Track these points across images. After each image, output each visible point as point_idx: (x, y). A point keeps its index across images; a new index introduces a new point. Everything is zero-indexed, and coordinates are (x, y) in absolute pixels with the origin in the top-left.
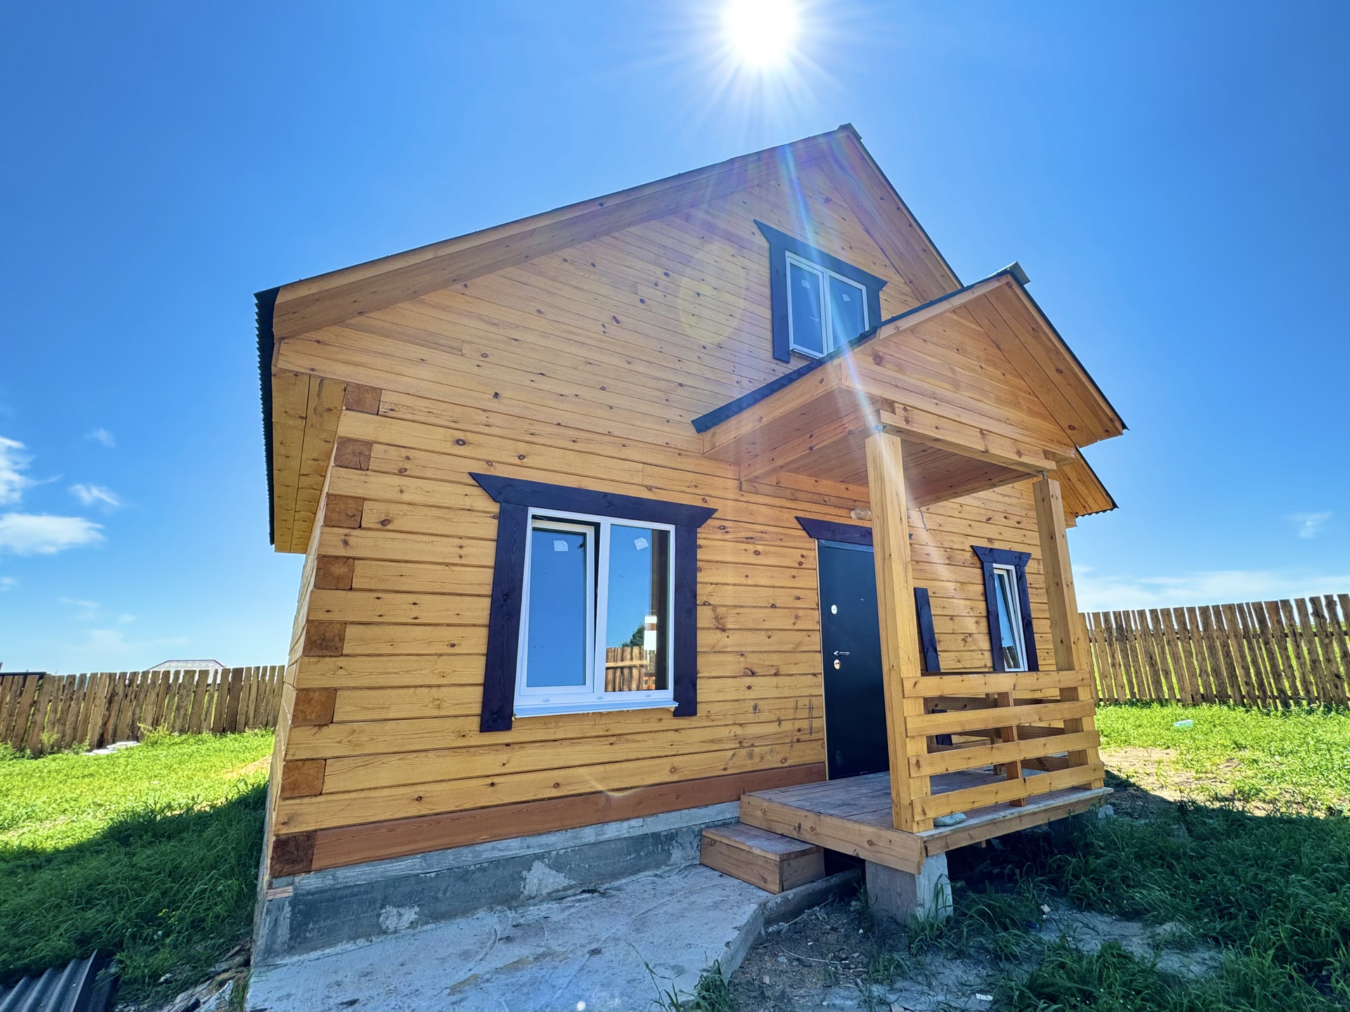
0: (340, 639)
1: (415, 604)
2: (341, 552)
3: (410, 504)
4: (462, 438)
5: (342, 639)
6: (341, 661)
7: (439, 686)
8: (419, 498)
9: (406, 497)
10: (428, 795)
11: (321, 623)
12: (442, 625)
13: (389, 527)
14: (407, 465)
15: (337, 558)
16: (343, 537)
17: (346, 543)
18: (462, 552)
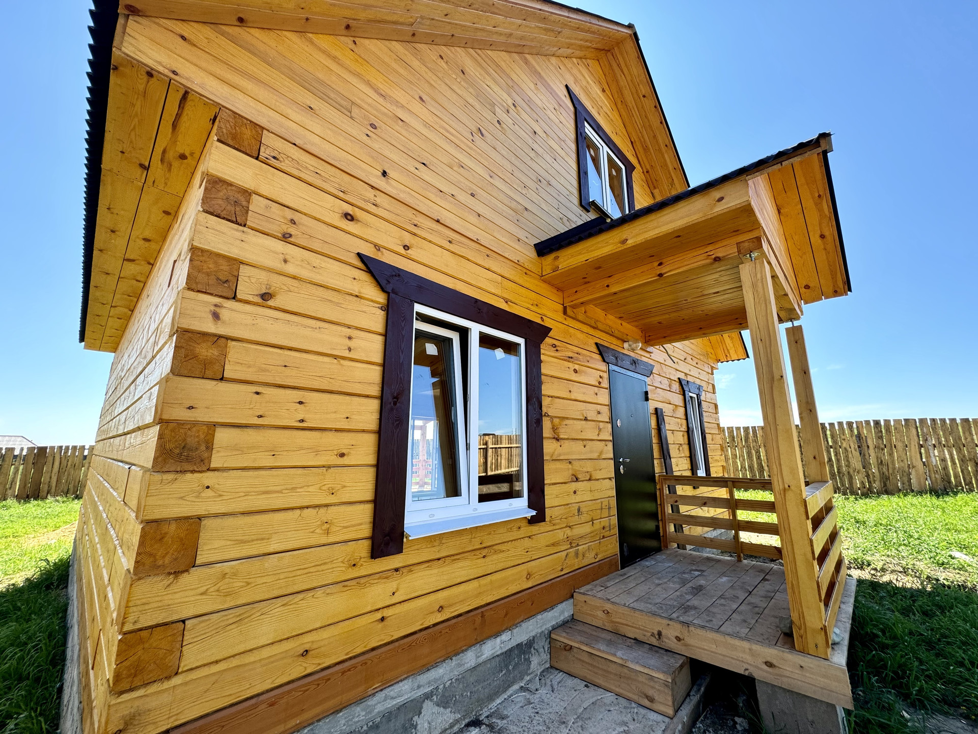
0: (207, 448)
1: (301, 403)
2: (210, 327)
3: (294, 278)
4: (351, 213)
5: (210, 447)
6: (208, 478)
7: (327, 506)
8: (305, 273)
9: (290, 269)
10: (315, 646)
11: (180, 424)
12: (330, 430)
13: (270, 303)
14: (292, 230)
15: (204, 335)
16: (213, 308)
17: (216, 316)
18: (351, 344)
